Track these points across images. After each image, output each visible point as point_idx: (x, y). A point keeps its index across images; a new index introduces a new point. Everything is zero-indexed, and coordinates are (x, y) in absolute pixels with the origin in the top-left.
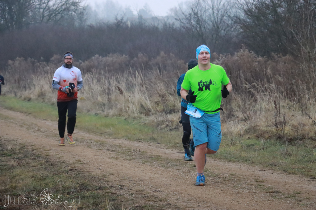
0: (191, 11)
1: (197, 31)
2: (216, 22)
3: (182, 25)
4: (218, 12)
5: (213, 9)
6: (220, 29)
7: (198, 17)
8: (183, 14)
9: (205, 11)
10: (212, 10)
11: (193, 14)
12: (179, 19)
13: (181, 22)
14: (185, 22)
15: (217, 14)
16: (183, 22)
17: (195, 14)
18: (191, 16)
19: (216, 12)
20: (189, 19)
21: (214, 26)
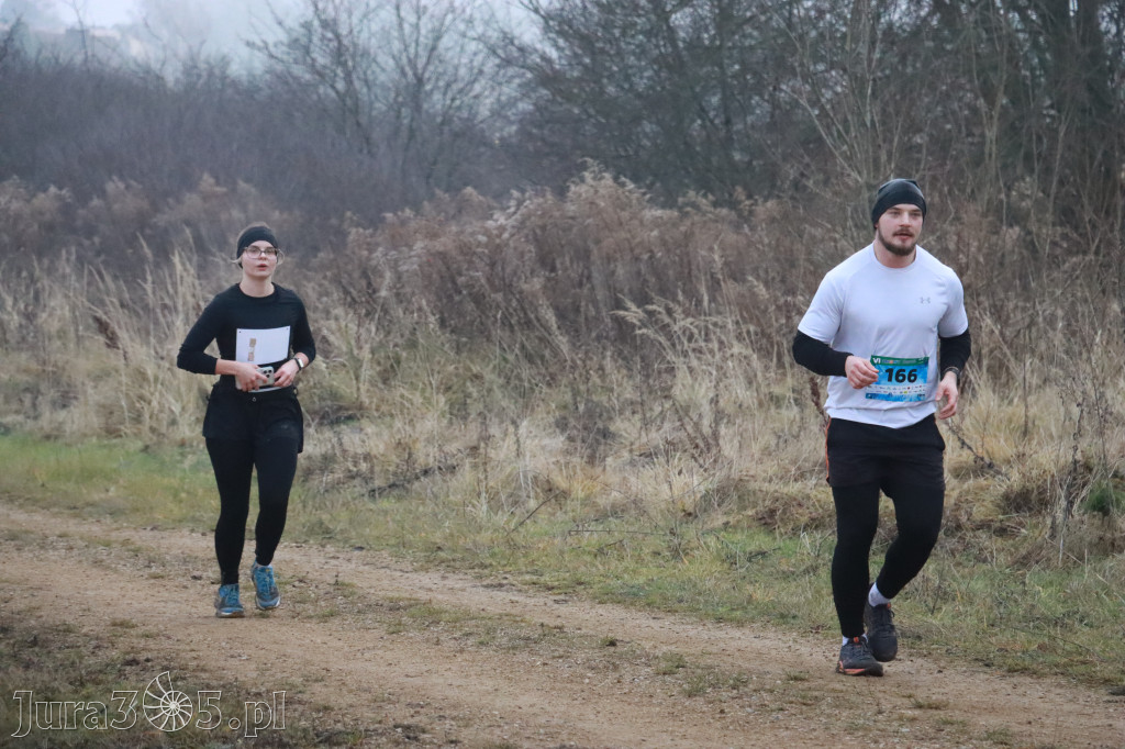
0: (310, 13)
1: (337, 92)
2: (412, 56)
3: (279, 68)
4: (419, 18)
5: (398, 8)
6: (428, 87)
7: (338, 37)
8: (280, 23)
9: (365, 16)
10: (394, 11)
11: (316, 23)
12: (261, 44)
13: (272, 56)
14: (285, 57)
15: (417, 27)
16: (280, 56)
17: (325, 24)
18: (310, 31)
19: (412, 19)
20: (300, 46)
21: (403, 74)
